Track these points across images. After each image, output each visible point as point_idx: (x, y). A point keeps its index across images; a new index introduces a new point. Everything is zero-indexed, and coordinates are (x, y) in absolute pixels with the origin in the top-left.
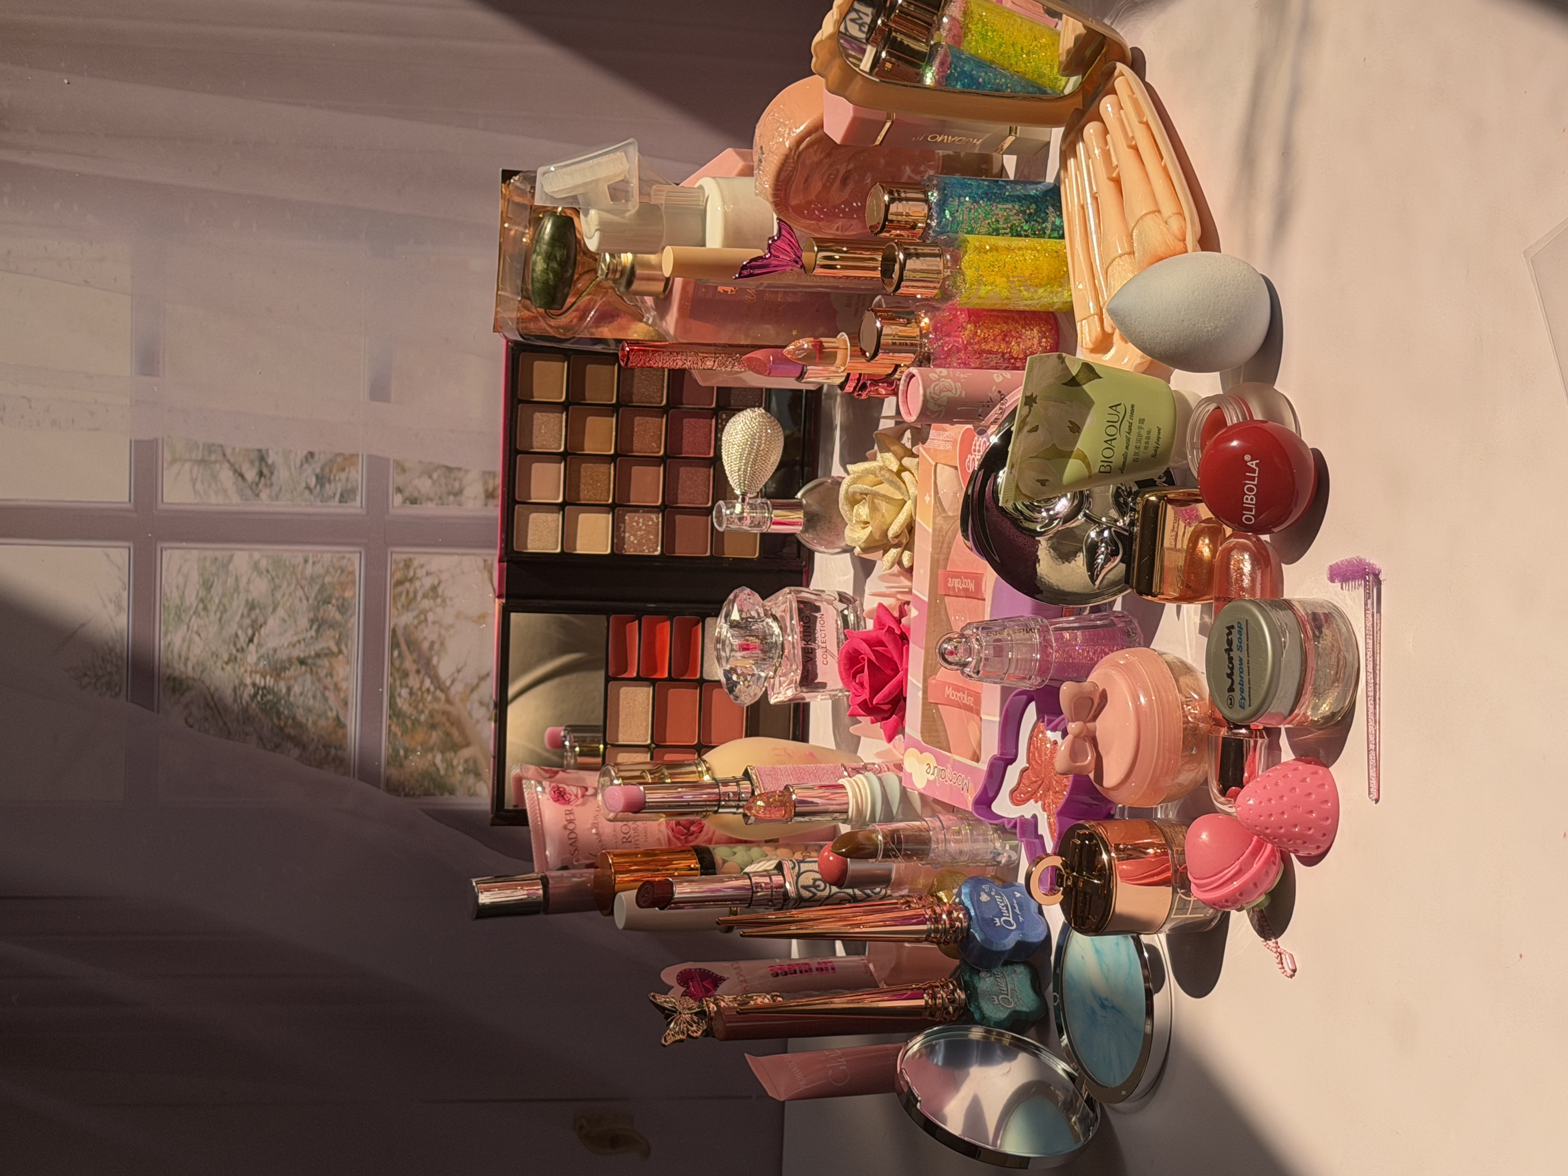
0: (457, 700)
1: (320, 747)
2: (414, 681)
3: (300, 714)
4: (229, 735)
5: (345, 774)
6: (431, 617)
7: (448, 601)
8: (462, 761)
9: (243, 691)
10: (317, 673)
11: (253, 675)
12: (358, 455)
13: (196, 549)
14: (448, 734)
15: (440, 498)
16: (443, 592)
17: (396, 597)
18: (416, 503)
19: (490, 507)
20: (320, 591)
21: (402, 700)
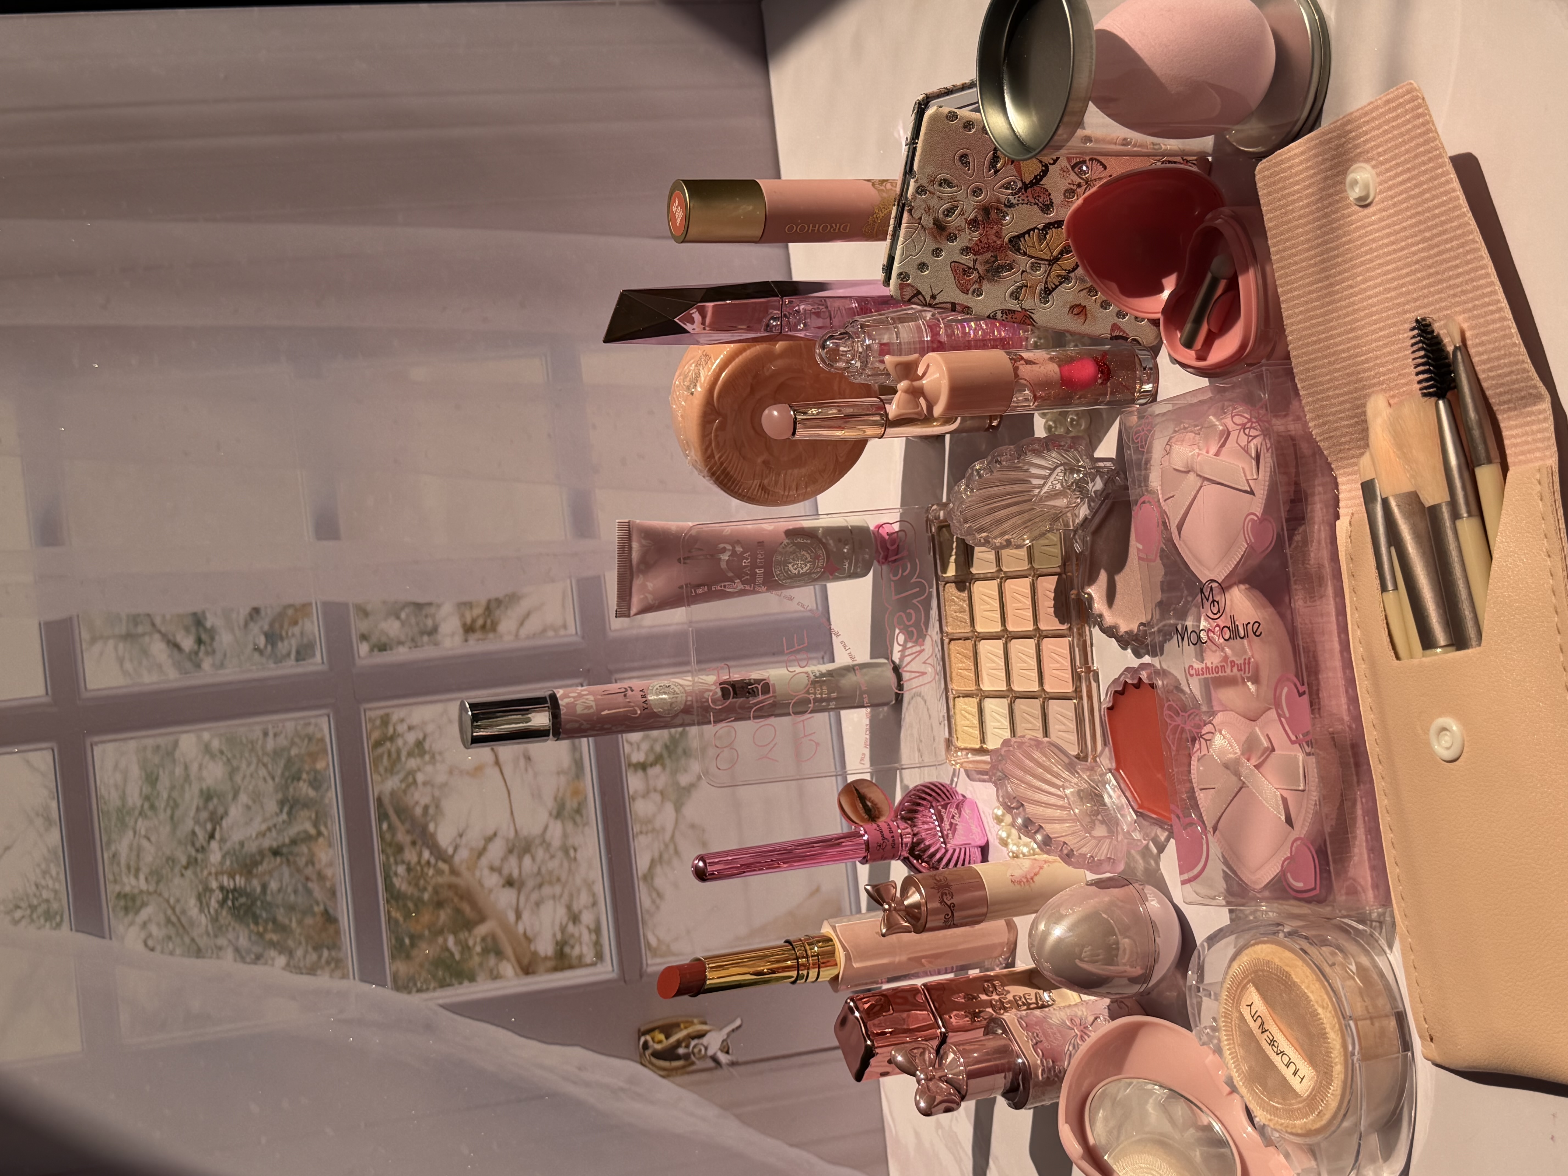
0: (463, 869)
1: (310, 949)
2: (410, 855)
3: (281, 915)
4: (199, 953)
5: (343, 978)
6: (420, 778)
7: (438, 757)
8: (478, 940)
9: (210, 898)
10: (295, 862)
11: (220, 878)
12: (311, 604)
13: (132, 738)
14: (458, 911)
15: (413, 640)
16: (431, 747)
17: (377, 760)
18: (385, 650)
19: (472, 642)
20: (287, 767)
21: (400, 879)
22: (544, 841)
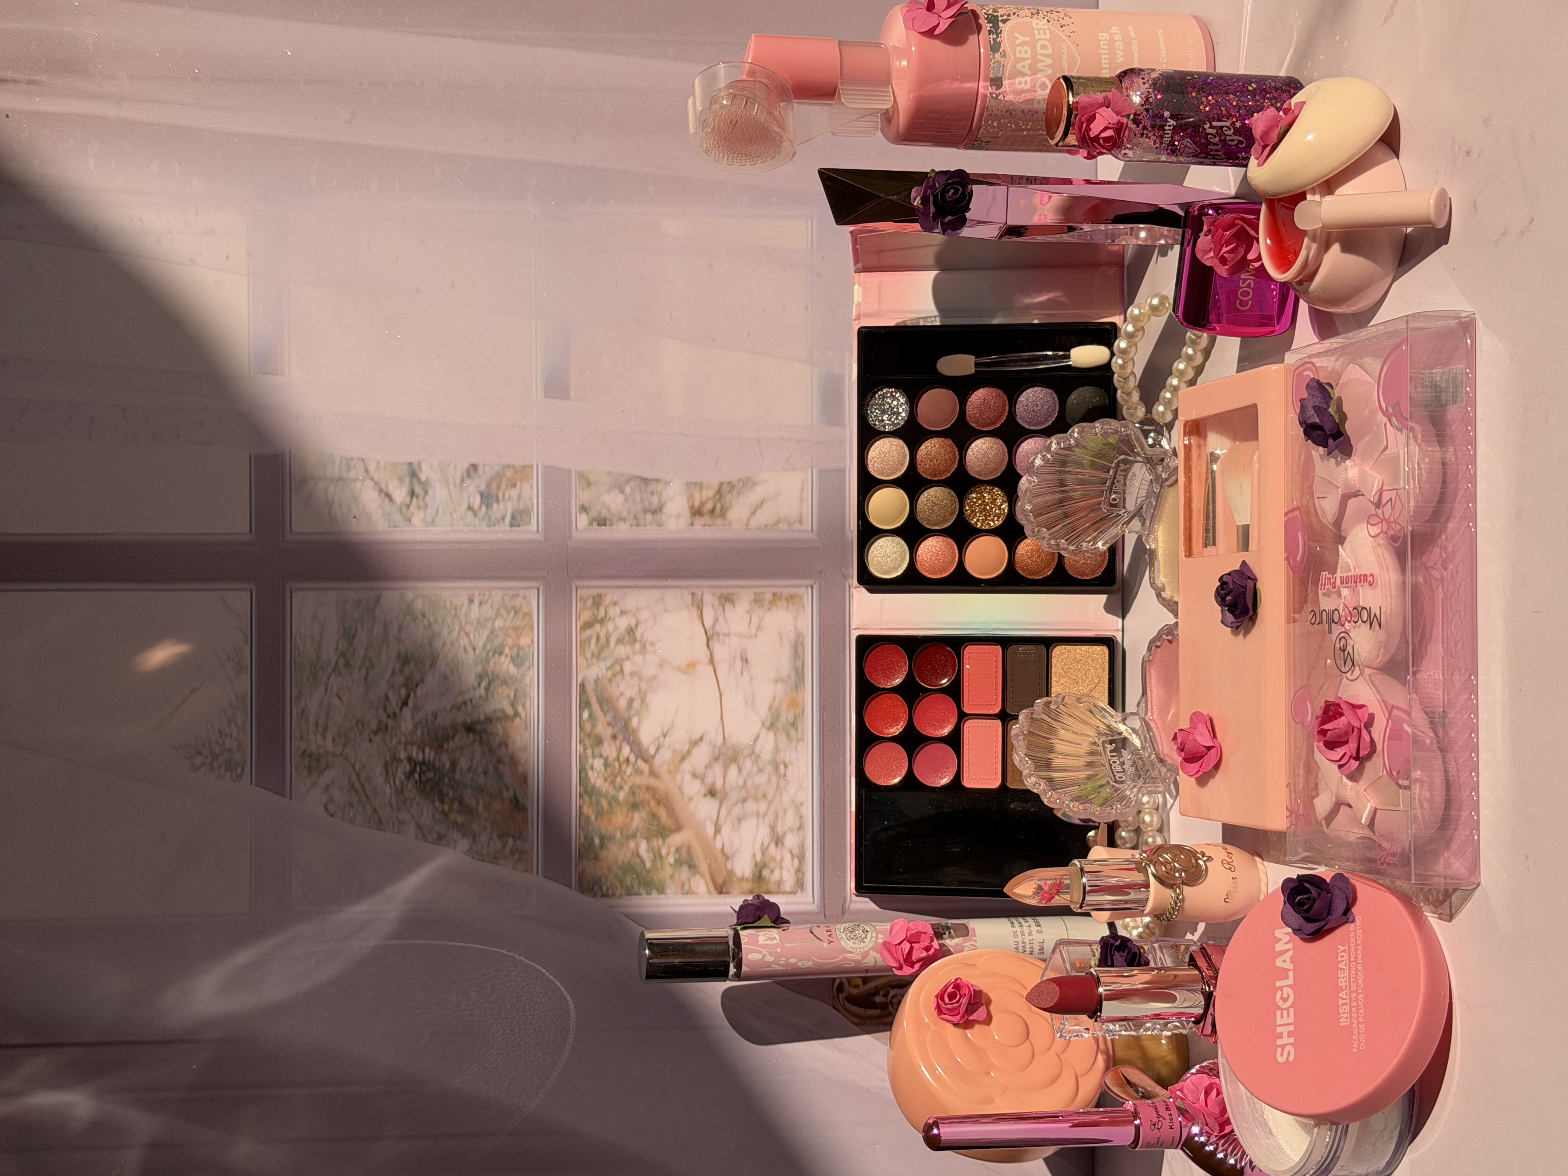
0: (664, 772)
1: (495, 836)
2: (609, 749)
3: (468, 796)
4: (380, 824)
5: (526, 871)
6: (628, 667)
7: (648, 647)
8: (672, 850)
9: (397, 768)
10: (488, 742)
11: (409, 747)
12: (532, 467)
13: (333, 589)
14: (654, 816)
15: (635, 517)
16: (642, 635)
17: (584, 644)
18: (605, 525)
19: (698, 527)
20: (489, 639)
21: (595, 773)
22: (753, 752)
